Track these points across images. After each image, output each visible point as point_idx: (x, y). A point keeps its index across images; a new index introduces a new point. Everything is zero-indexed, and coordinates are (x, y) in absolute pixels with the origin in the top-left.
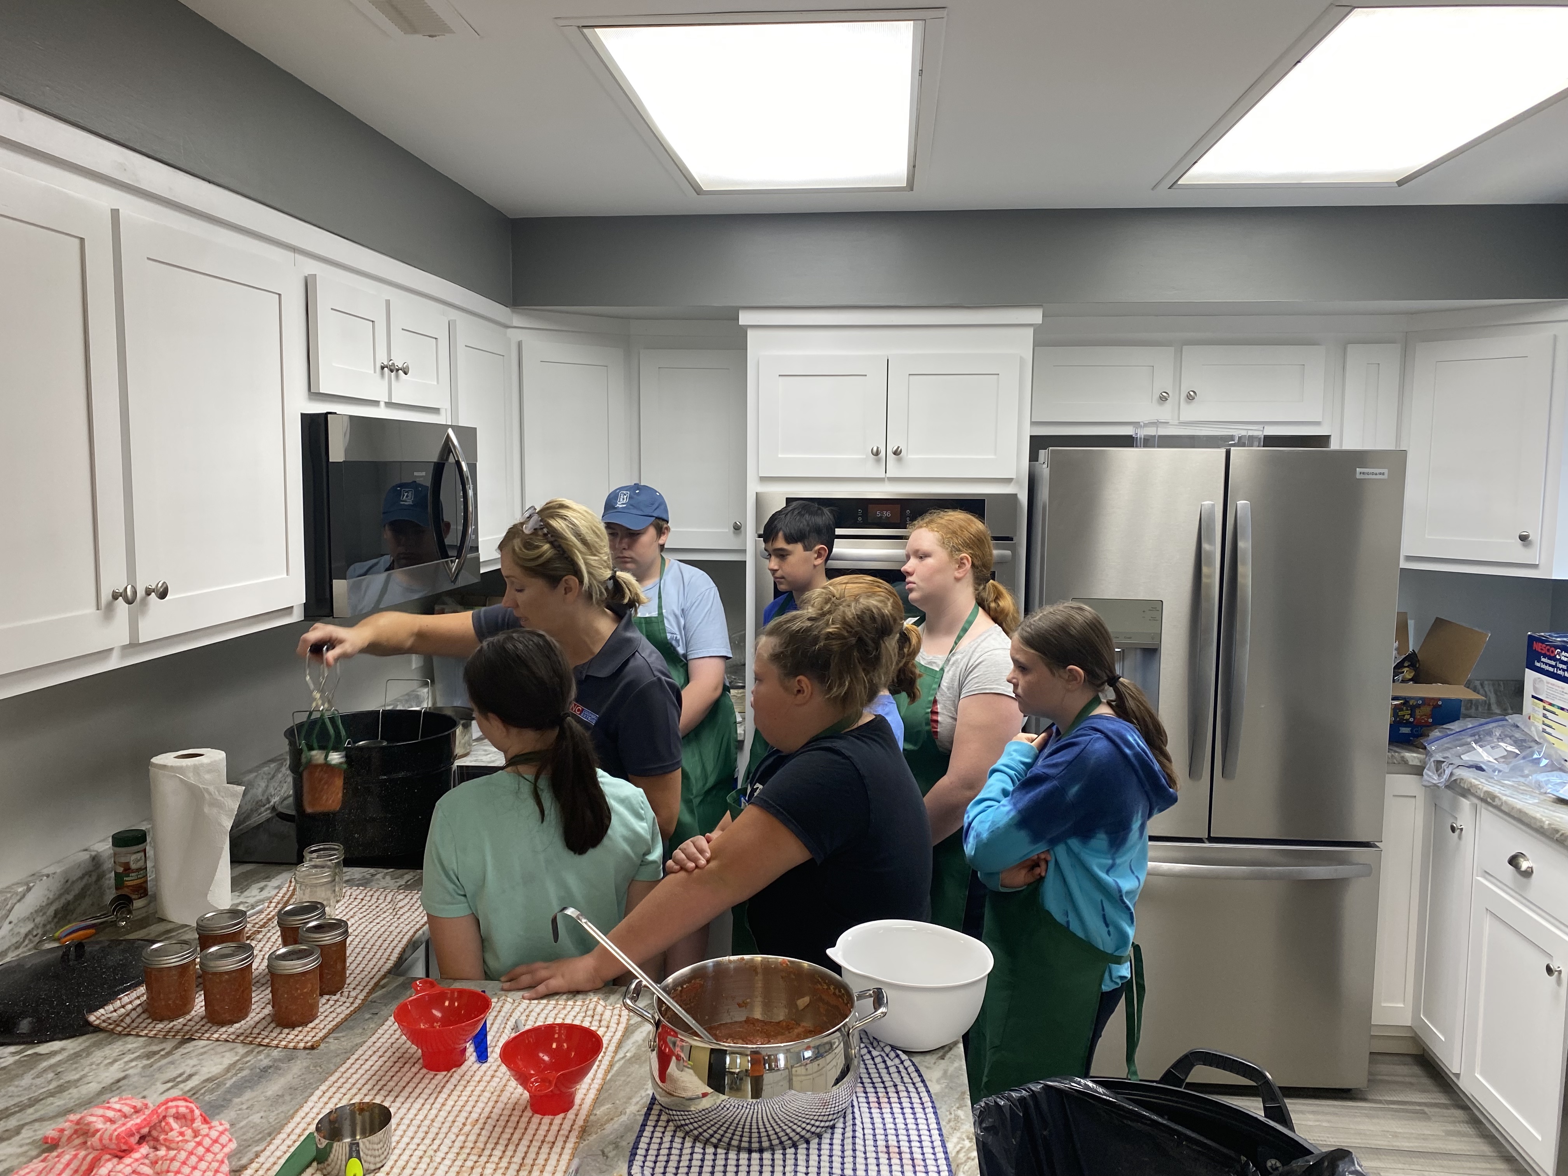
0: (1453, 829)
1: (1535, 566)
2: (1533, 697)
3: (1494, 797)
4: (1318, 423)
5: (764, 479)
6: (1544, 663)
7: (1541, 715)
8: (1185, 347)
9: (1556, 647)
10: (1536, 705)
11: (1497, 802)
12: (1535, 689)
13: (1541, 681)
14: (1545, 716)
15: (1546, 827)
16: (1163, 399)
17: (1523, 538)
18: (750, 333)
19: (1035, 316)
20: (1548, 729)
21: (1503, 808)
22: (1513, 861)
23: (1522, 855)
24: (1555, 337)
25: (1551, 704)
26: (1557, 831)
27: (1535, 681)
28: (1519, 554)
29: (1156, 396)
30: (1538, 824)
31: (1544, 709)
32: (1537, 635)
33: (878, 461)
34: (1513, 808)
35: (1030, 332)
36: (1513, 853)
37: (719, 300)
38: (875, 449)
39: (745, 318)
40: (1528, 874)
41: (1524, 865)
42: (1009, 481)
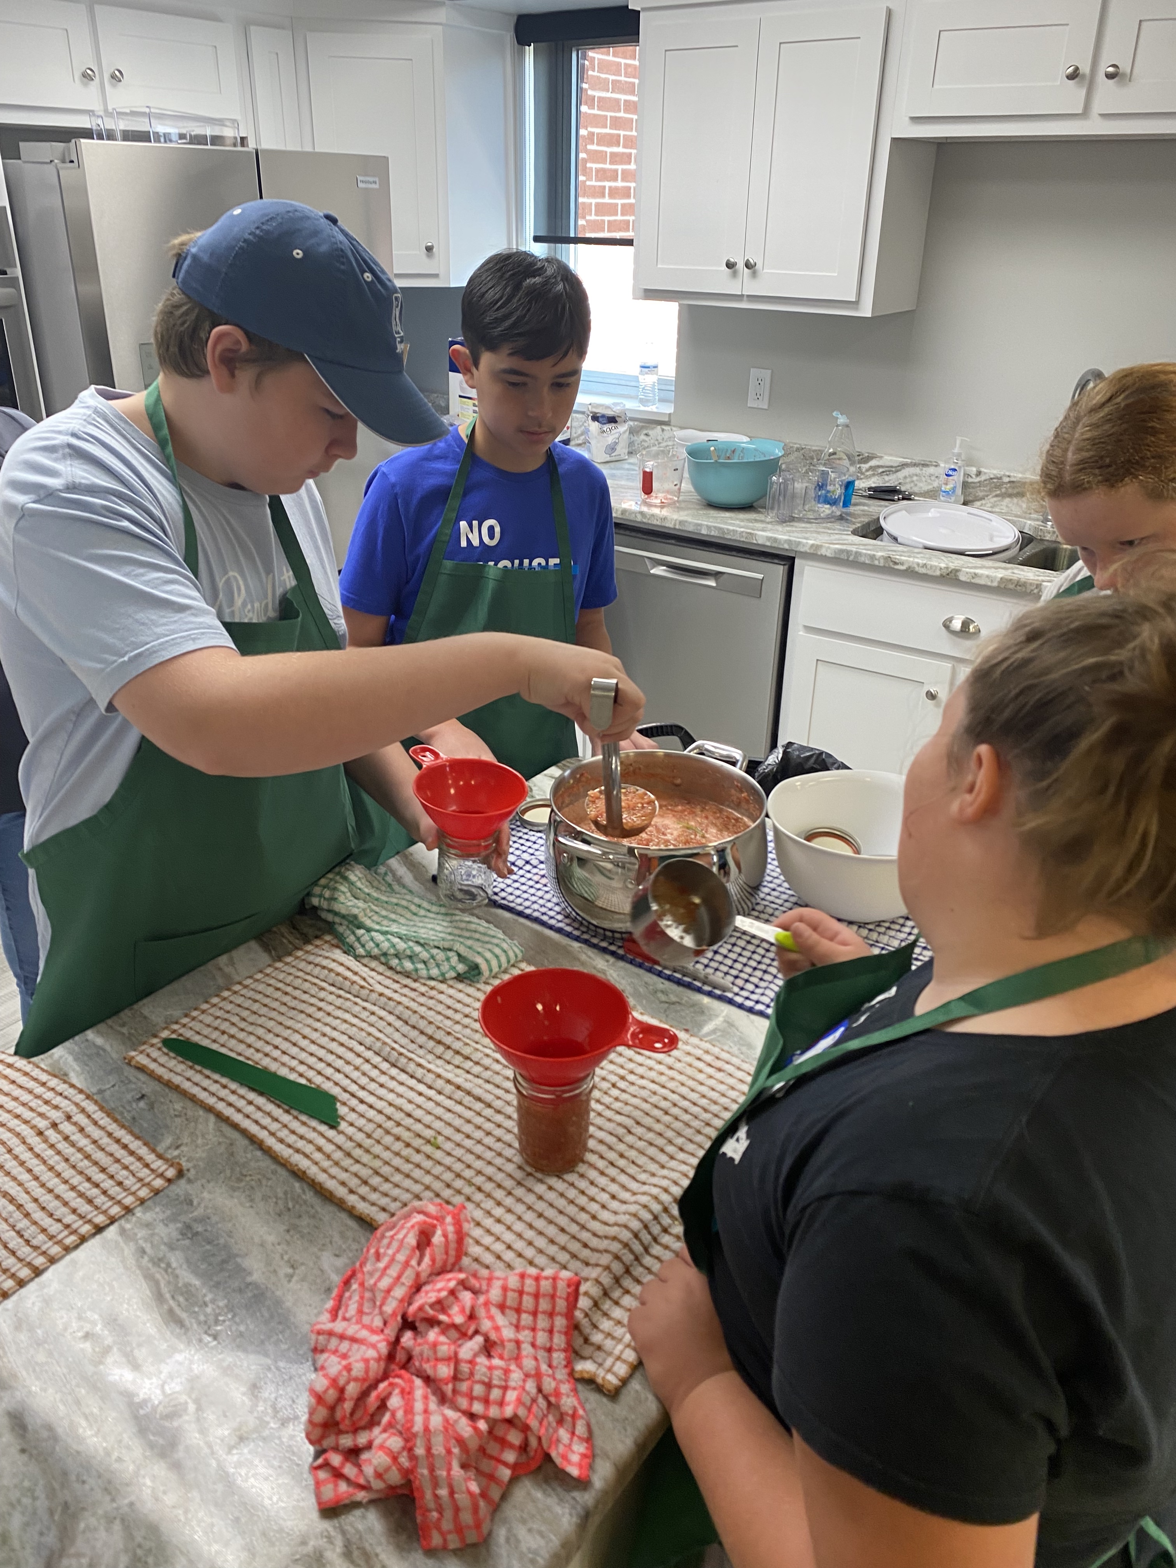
10: (464, 403)
17: (429, 249)
24: (432, 40)
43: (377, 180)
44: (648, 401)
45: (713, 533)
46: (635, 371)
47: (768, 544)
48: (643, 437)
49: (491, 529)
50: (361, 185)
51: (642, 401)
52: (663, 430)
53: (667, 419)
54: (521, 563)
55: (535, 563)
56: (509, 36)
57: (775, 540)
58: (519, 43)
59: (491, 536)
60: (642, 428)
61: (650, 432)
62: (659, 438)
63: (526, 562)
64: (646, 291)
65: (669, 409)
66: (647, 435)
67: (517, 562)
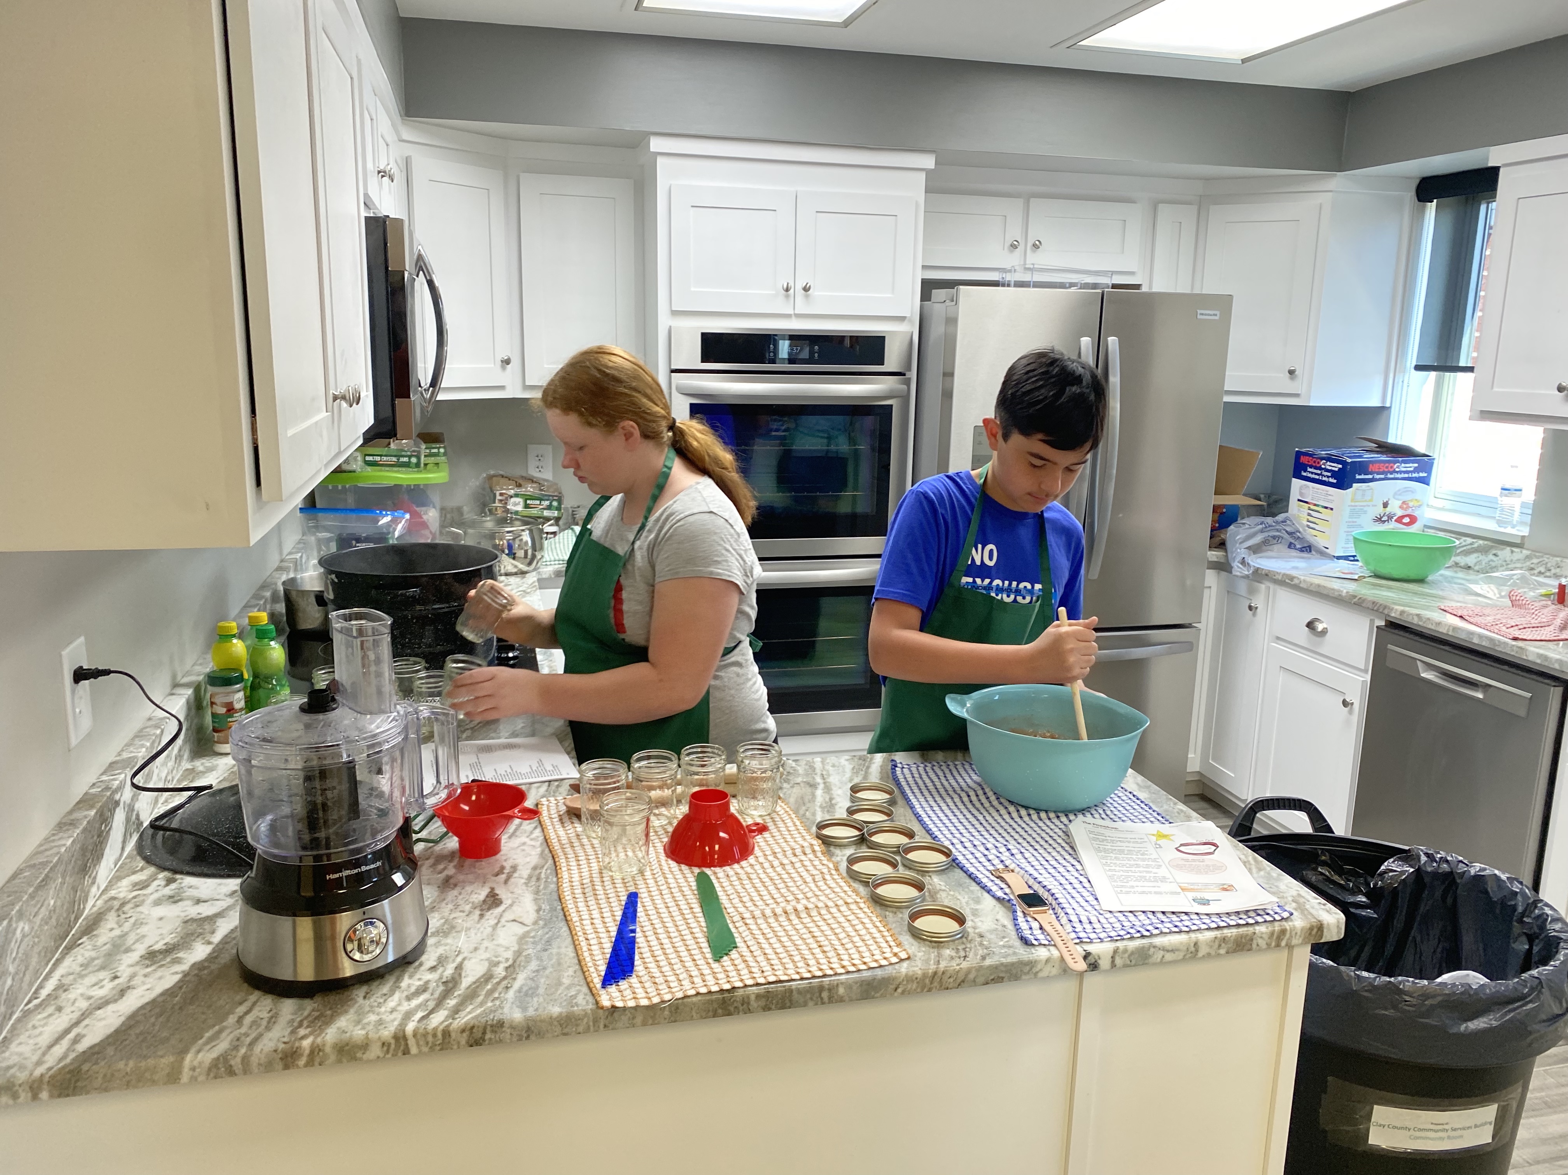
0: (1250, 608)
1: (1297, 395)
2: (1299, 500)
3: (1292, 578)
4: (1132, 273)
5: (675, 313)
6: (1310, 472)
7: (1306, 515)
8: (1032, 200)
9: (1322, 459)
10: (1301, 506)
11: (1296, 581)
12: (1301, 494)
13: (1308, 487)
14: (1309, 515)
15: (1344, 594)
16: (1014, 247)
17: (1291, 372)
18: (660, 161)
19: (928, 162)
20: (1312, 525)
21: (1301, 585)
22: (1310, 625)
23: (1317, 620)
24: (1321, 205)
25: (1315, 505)
26: (1355, 597)
27: (1301, 488)
28: (1288, 386)
29: (1008, 244)
30: (1337, 593)
31: (1309, 509)
32: (1304, 450)
33: (787, 297)
34: (1311, 584)
35: (922, 176)
36: (1308, 620)
37: (630, 124)
38: (785, 286)
39: (656, 144)
40: (1324, 632)
41: (1320, 627)
42: (902, 319)
43: (1218, 313)
44: (1505, 523)
45: (1484, 644)
46: (1496, 492)
47: (1539, 661)
48: (1491, 557)
49: (991, 551)
50: (1199, 317)
51: (1499, 523)
52: (1512, 552)
53: (1519, 542)
54: (1010, 584)
55: (1022, 586)
56: (1411, 194)
57: (1546, 658)
58: (1419, 200)
59: (991, 558)
60: (1492, 547)
61: (1499, 553)
62: (1508, 559)
63: (1014, 584)
64: (1482, 412)
65: (1525, 531)
66: (1495, 555)
67: (1007, 583)
